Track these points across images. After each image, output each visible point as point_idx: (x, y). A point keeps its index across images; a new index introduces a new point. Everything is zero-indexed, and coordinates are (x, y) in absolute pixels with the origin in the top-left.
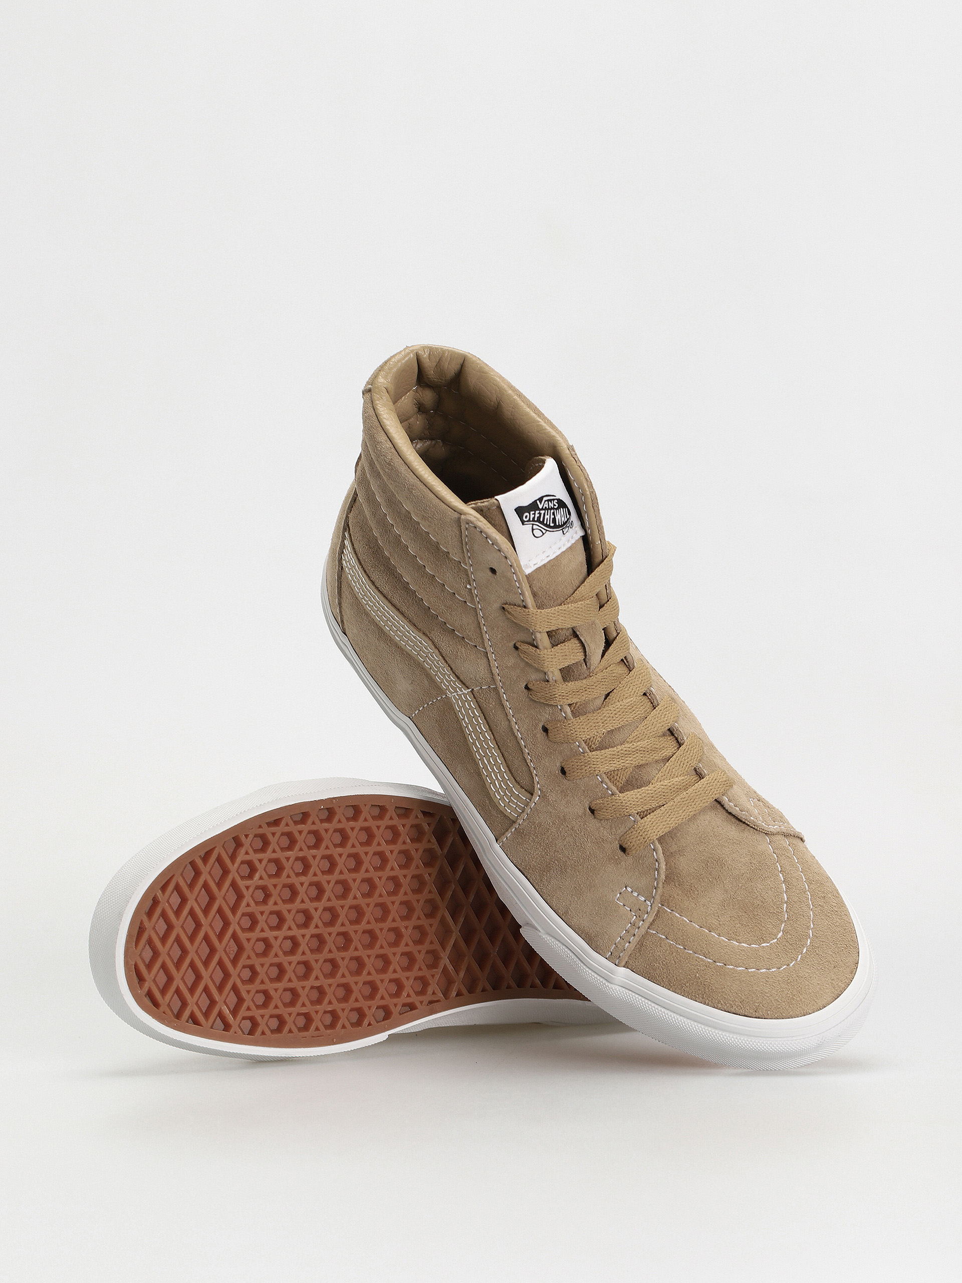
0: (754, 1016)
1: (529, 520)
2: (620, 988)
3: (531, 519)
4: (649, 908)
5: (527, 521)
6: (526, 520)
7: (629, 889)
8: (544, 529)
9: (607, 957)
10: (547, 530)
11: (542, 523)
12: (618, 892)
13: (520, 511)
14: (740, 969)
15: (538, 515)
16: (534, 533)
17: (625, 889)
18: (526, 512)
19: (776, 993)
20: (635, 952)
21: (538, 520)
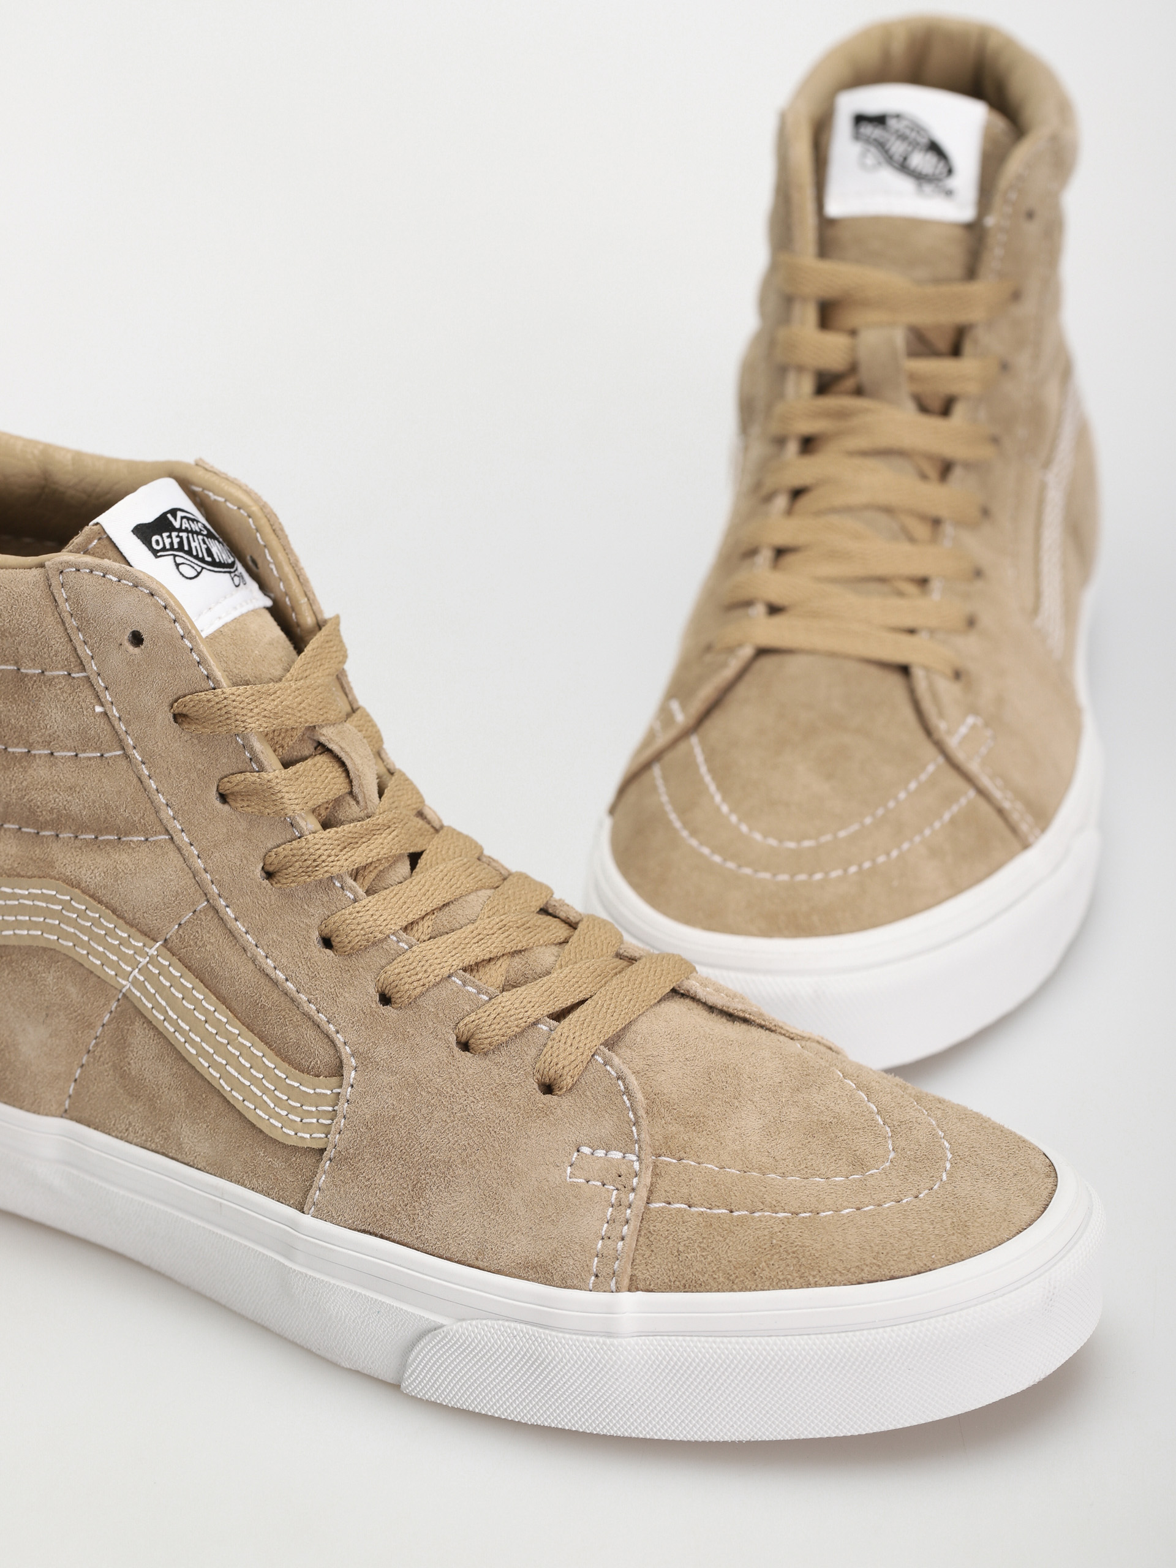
0: (910, 1273)
1: (164, 549)
2: (640, 1340)
3: (168, 547)
4: (636, 1166)
5: (162, 550)
6: (158, 548)
7: (586, 1150)
8: (200, 566)
9: (591, 1288)
10: (203, 568)
11: (189, 552)
12: (567, 1164)
13: (144, 532)
14: (847, 1211)
15: (178, 540)
16: (181, 570)
17: (576, 1154)
18: (155, 535)
19: (932, 1227)
20: (640, 1251)
21: (181, 548)
